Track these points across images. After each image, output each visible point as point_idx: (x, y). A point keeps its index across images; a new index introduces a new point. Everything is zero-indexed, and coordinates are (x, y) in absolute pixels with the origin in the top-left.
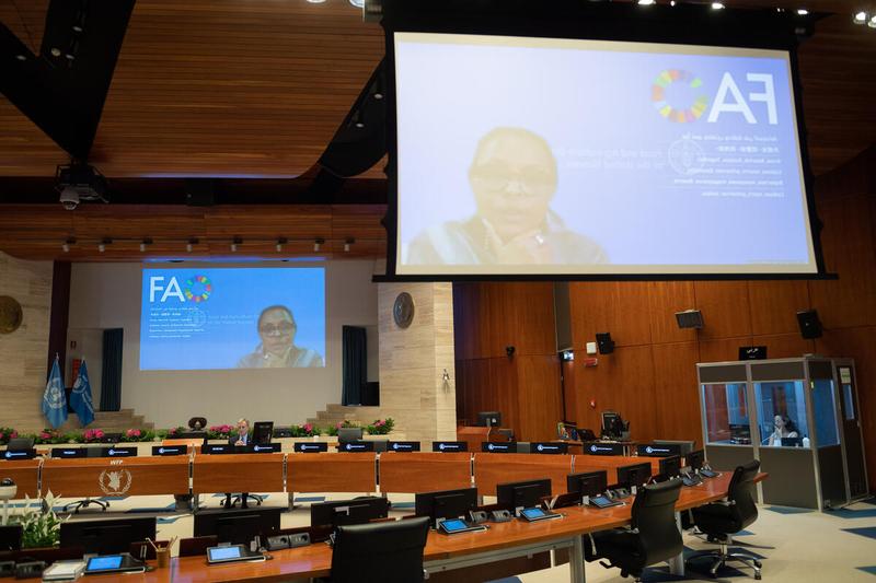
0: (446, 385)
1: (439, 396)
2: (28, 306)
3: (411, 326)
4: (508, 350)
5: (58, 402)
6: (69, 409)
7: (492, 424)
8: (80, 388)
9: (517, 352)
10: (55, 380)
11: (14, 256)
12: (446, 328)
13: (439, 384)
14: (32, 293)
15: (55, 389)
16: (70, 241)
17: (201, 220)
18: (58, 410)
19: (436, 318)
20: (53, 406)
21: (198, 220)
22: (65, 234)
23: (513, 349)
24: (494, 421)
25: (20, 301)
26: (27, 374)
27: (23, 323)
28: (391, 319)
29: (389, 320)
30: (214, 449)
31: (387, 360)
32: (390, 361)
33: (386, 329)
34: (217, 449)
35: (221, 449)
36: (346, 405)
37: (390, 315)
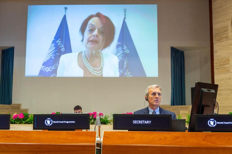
28: (228, 30)
29: (226, 31)
30: (135, 122)
31: (224, 65)
32: (227, 66)
33: (222, 39)
34: (140, 122)
35: (147, 122)
36: (174, 105)
37: (227, 27)
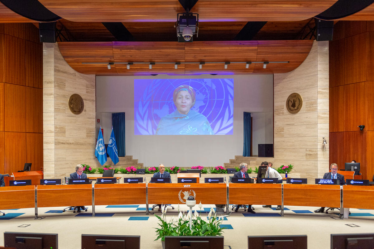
0: (323, 147)
1: (320, 153)
2: (86, 100)
3: (299, 112)
4: (360, 127)
5: (102, 152)
6: (107, 155)
7: (354, 170)
8: (112, 144)
9: (366, 129)
10: (100, 140)
11: (79, 72)
12: (325, 114)
13: (320, 146)
14: (87, 92)
15: (100, 145)
16: (111, 63)
17: (184, 51)
18: (102, 155)
19: (319, 108)
20: (100, 154)
21: (181, 51)
22: (109, 59)
23: (364, 127)
24: (356, 168)
25: (83, 97)
26: (87, 136)
27: (84, 109)
28: (283, 108)
29: (282, 109)
30: (239, 180)
31: (280, 132)
32: (282, 133)
33: (280, 114)
34: (241, 180)
35: (243, 180)
36: (245, 156)
37: (283, 106)
